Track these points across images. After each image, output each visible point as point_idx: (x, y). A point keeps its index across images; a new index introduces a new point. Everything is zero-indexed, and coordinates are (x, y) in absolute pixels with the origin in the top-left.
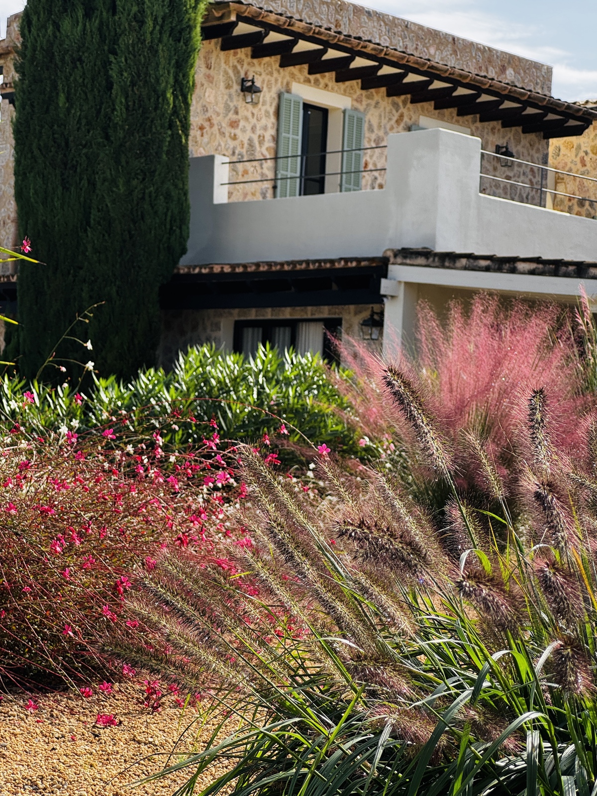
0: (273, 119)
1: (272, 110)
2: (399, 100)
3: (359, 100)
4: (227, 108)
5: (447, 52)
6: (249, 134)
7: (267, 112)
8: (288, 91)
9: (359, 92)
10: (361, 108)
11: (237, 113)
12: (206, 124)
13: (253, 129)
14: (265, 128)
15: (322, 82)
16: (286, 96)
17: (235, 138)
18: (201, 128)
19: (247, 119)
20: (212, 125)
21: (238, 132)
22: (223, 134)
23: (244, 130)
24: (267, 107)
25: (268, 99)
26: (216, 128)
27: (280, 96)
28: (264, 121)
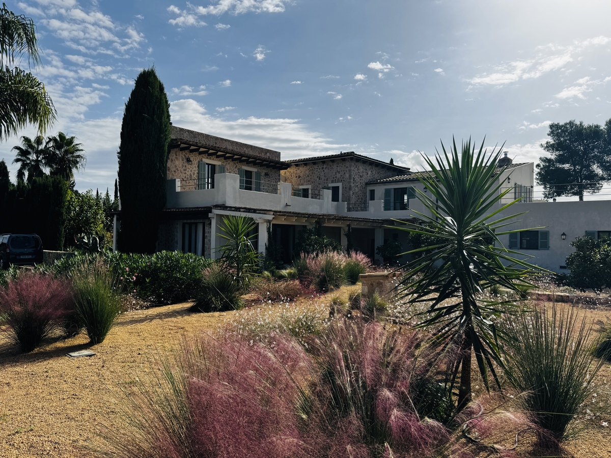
0: (197, 168)
1: (197, 166)
2: (236, 162)
3: (223, 162)
4: (183, 166)
5: (249, 149)
6: (190, 172)
7: (195, 167)
8: (202, 161)
9: (223, 160)
10: (224, 164)
11: (186, 167)
12: (176, 170)
13: (191, 171)
14: (195, 171)
15: (212, 158)
16: (201, 162)
17: (185, 173)
18: (175, 171)
19: (189, 168)
20: (178, 171)
21: (186, 172)
22: (182, 173)
23: (188, 171)
24: (195, 165)
25: (195, 163)
26: (179, 171)
27: (199, 162)
28: (194, 169)
